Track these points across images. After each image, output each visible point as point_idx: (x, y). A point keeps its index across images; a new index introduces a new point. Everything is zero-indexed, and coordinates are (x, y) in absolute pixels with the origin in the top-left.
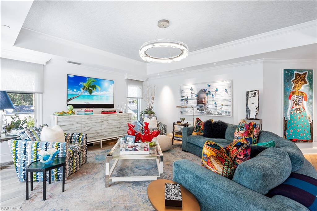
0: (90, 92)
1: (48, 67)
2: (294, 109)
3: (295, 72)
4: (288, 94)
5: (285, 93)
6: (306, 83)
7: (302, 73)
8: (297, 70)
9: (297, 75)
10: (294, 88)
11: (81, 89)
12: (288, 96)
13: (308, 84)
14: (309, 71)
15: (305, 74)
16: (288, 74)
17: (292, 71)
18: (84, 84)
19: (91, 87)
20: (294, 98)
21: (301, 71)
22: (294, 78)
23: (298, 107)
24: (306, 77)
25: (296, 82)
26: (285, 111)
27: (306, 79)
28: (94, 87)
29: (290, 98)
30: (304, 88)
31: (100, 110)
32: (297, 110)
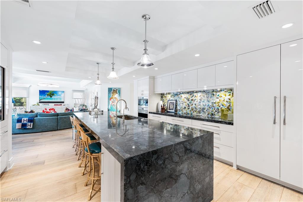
0: (51, 97)
1: (31, 88)
2: (112, 105)
3: (113, 89)
4: (110, 98)
5: (108, 98)
6: (117, 93)
7: (115, 89)
8: (114, 88)
9: (113, 90)
10: (112, 96)
11: (46, 95)
12: (110, 99)
13: (118, 94)
14: (119, 88)
15: (117, 90)
16: (110, 90)
17: (112, 88)
18: (48, 93)
19: (51, 94)
20: (112, 100)
21: (115, 88)
22: (112, 92)
23: (114, 103)
24: (117, 91)
25: (113, 93)
26: (108, 105)
27: (117, 92)
28: (53, 94)
29: (110, 100)
30: (116, 96)
31: (54, 104)
32: (113, 105)
